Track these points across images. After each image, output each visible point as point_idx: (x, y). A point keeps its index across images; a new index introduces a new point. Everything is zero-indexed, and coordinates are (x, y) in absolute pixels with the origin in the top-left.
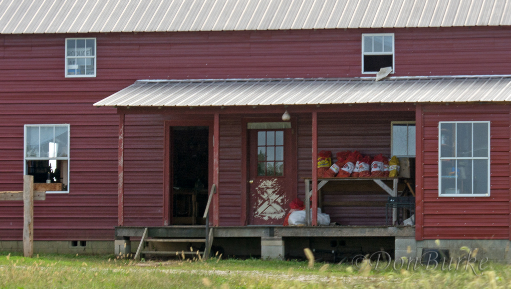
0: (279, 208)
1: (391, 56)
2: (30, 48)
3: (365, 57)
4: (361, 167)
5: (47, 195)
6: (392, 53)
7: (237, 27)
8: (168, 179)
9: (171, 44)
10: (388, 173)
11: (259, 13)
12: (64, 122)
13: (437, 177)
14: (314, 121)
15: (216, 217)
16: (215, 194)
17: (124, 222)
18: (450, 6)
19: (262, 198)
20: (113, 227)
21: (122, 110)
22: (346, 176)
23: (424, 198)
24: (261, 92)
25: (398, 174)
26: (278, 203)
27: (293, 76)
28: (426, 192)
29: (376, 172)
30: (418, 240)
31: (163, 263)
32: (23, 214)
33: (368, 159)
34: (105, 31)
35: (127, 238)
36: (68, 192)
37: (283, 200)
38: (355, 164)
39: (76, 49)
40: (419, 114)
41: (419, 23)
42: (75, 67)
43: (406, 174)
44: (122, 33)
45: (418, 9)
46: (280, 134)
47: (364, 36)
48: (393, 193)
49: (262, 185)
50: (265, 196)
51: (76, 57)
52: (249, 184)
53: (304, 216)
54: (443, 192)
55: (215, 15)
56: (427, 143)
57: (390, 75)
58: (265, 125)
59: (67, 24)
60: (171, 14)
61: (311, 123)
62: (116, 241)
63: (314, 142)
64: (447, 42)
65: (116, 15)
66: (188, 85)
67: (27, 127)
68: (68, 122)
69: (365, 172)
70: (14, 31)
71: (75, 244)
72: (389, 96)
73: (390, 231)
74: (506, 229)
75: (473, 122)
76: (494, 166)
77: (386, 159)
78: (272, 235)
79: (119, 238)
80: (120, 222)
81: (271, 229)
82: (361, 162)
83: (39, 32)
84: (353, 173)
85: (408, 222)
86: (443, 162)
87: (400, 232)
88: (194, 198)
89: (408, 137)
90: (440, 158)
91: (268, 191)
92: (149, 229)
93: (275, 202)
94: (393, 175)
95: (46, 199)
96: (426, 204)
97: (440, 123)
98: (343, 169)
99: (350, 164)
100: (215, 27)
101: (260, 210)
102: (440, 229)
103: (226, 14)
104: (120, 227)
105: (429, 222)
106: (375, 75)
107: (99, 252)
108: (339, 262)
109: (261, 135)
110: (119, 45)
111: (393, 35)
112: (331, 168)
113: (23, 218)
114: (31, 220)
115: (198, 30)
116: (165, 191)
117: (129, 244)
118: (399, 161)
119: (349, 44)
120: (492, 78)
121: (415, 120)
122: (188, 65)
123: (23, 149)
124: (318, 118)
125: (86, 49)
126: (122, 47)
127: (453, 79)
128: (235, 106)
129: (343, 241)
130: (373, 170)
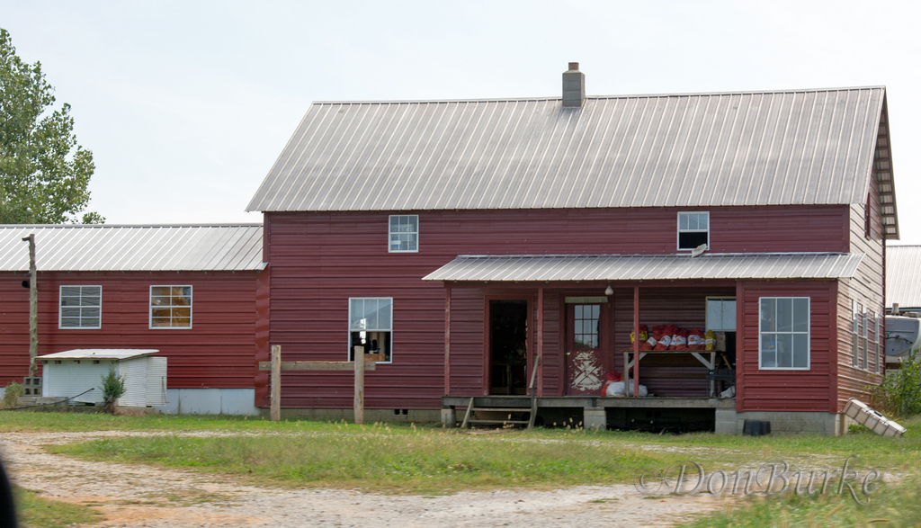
0: (595, 379)
1: (706, 233)
2: (354, 225)
3: (680, 234)
4: (678, 340)
5: (377, 365)
6: (708, 230)
7: (556, 204)
8: (487, 350)
9: (490, 221)
10: (704, 346)
11: (576, 191)
12: (387, 296)
13: (757, 351)
14: (636, 295)
15: (540, 388)
16: (539, 365)
17: (450, 392)
18: (764, 185)
19: (579, 370)
20: (440, 397)
21: (449, 284)
22: (663, 349)
23: (744, 371)
24: (582, 267)
25: (714, 347)
26: (595, 375)
27: (610, 252)
28: (746, 365)
29: (693, 345)
30: (739, 412)
31: (491, 432)
32: (353, 383)
33: (686, 333)
34: (428, 208)
35: (452, 407)
36: (391, 362)
37: (599, 372)
38: (671, 337)
39: (399, 226)
40: (739, 290)
41: (735, 202)
42: (398, 242)
43: (722, 347)
44: (444, 210)
45: (731, 188)
46: (597, 309)
47: (679, 213)
48: (711, 366)
49: (579, 357)
50: (582, 368)
51: (399, 233)
52: (566, 356)
53: (623, 387)
54: (762, 366)
55: (533, 193)
56: (747, 317)
57: (705, 252)
58: (582, 299)
59: (391, 201)
60: (490, 192)
61: (632, 298)
62: (442, 410)
63: (636, 316)
64: (762, 220)
65: (437, 193)
66: (509, 261)
67: (352, 300)
68: (391, 296)
69: (683, 345)
70: (340, 208)
71: (397, 412)
72: (709, 272)
73: (711, 403)
74: (826, 402)
75: (776, 298)
76: (814, 341)
77: (702, 333)
78: (594, 405)
79: (446, 407)
80: (447, 391)
81: (594, 399)
82: (678, 334)
83: (364, 209)
84: (670, 346)
85: (726, 394)
86: (763, 336)
87: (721, 404)
88: (508, 369)
89: (722, 312)
90: (760, 332)
91: (584, 362)
92: (475, 398)
93: (591, 373)
94: (710, 349)
95: (377, 369)
96: (746, 377)
97: (760, 298)
98: (660, 342)
99: (667, 337)
100: (534, 204)
101: (577, 381)
102: (761, 401)
103: (544, 192)
104: (447, 397)
105: (750, 394)
106: (690, 252)
107: (420, 420)
108: (659, 432)
109: (578, 309)
110: (441, 221)
111: (708, 213)
112: (649, 341)
113: (354, 387)
114: (362, 389)
115: (518, 207)
116: (484, 362)
117: (454, 413)
118: (714, 334)
119: (665, 221)
120: (807, 255)
121: (735, 295)
122: (508, 242)
123: (347, 321)
124: (640, 293)
125: (408, 225)
126: (443, 224)
127: (767, 256)
128: (559, 281)
129: (659, 411)
130: (690, 343)
